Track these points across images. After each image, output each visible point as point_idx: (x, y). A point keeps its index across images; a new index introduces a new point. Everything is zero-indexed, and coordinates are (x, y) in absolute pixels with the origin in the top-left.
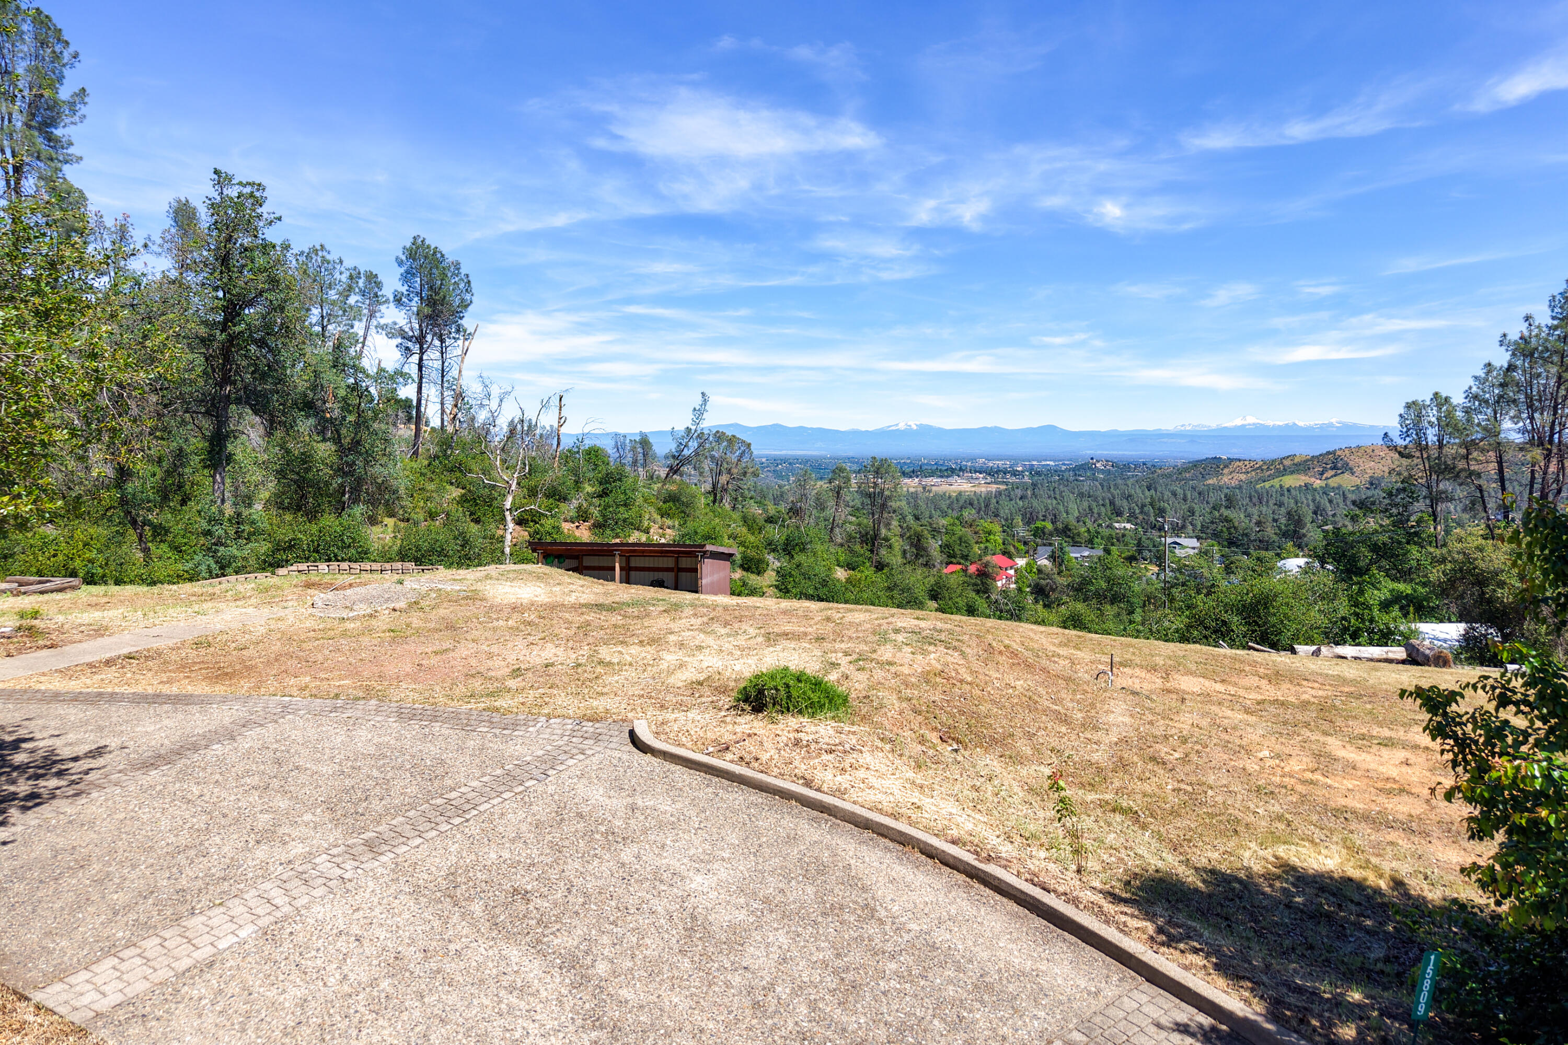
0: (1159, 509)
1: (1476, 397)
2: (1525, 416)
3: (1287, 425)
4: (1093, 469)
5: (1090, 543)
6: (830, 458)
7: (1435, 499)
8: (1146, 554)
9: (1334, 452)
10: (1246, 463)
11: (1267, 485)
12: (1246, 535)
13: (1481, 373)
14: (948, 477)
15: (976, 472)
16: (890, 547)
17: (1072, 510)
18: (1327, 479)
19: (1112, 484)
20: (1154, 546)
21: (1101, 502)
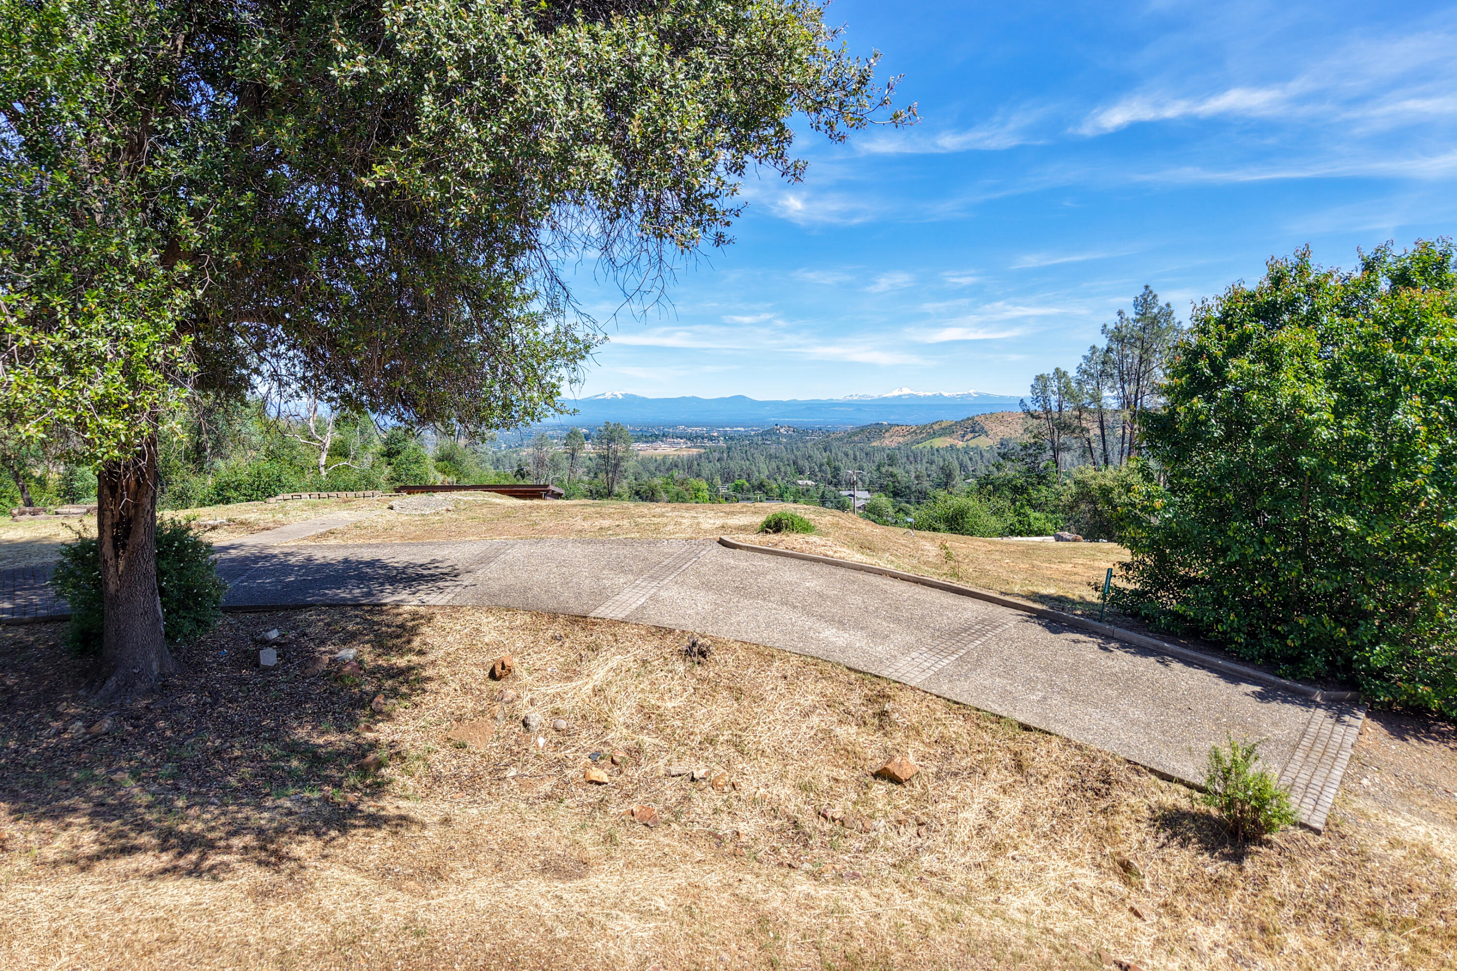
0: (835, 468)
1: (1085, 372)
2: (1118, 386)
4: (777, 434)
7: (1057, 450)
9: (972, 419)
10: (904, 427)
11: (920, 446)
12: (908, 487)
13: (1088, 354)
14: (652, 442)
15: (677, 437)
17: (762, 470)
18: (967, 440)
19: (795, 447)
20: (835, 498)
21: (786, 463)
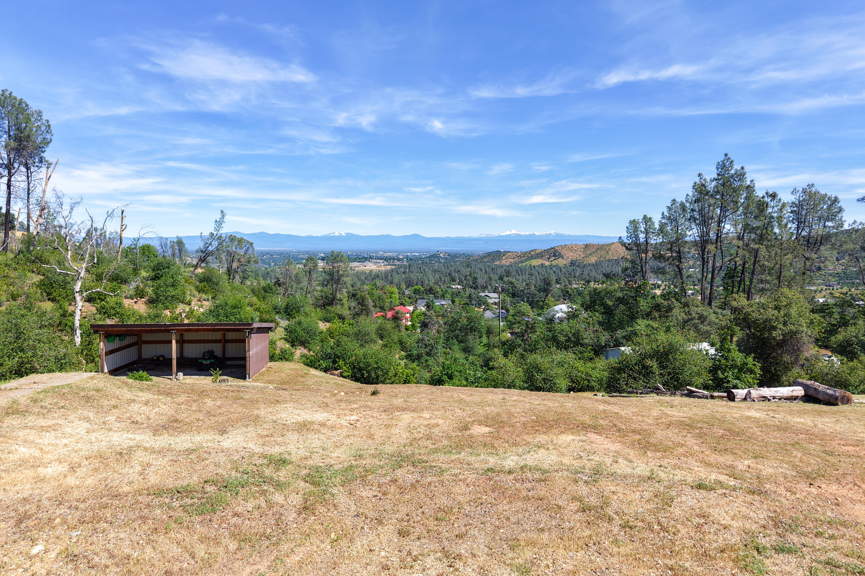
0: (474, 278)
1: (667, 217)
3: (530, 234)
4: (438, 257)
5: (443, 297)
6: (295, 252)
8: (474, 302)
9: (554, 248)
10: (514, 253)
11: (524, 264)
12: (522, 291)
13: (670, 205)
14: (363, 262)
15: (378, 259)
16: (342, 305)
17: (431, 279)
18: (551, 261)
19: (449, 265)
20: (478, 298)
21: (445, 275)
